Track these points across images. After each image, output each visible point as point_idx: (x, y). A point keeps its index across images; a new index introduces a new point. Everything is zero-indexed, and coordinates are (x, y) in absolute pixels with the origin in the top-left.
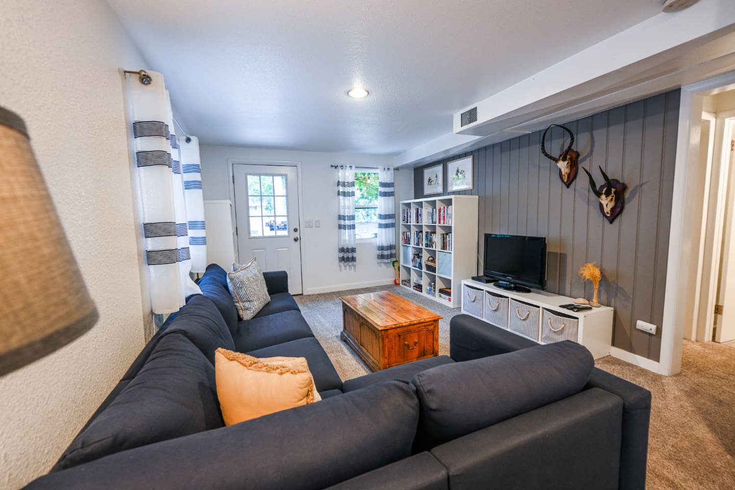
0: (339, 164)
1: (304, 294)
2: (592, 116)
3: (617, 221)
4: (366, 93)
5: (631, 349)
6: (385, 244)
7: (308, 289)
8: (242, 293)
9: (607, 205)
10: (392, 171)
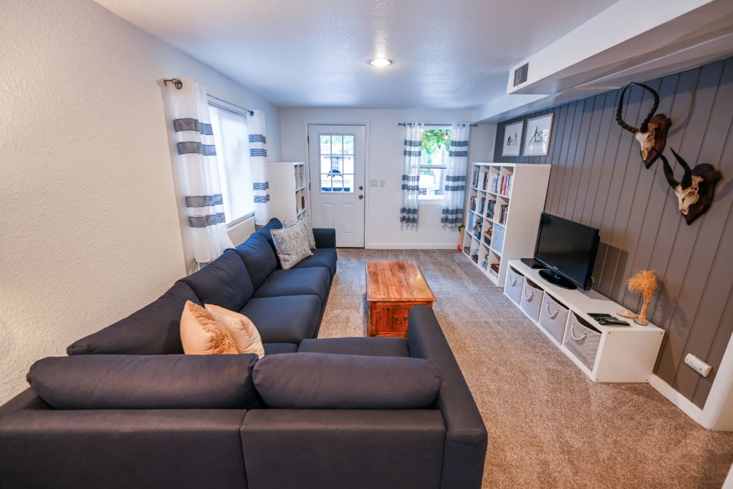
0: (407, 121)
1: (366, 248)
2: (701, 68)
3: (697, 222)
4: (389, 63)
5: (674, 384)
6: (450, 208)
7: (370, 244)
8: (283, 247)
9: (683, 200)
10: (467, 128)
